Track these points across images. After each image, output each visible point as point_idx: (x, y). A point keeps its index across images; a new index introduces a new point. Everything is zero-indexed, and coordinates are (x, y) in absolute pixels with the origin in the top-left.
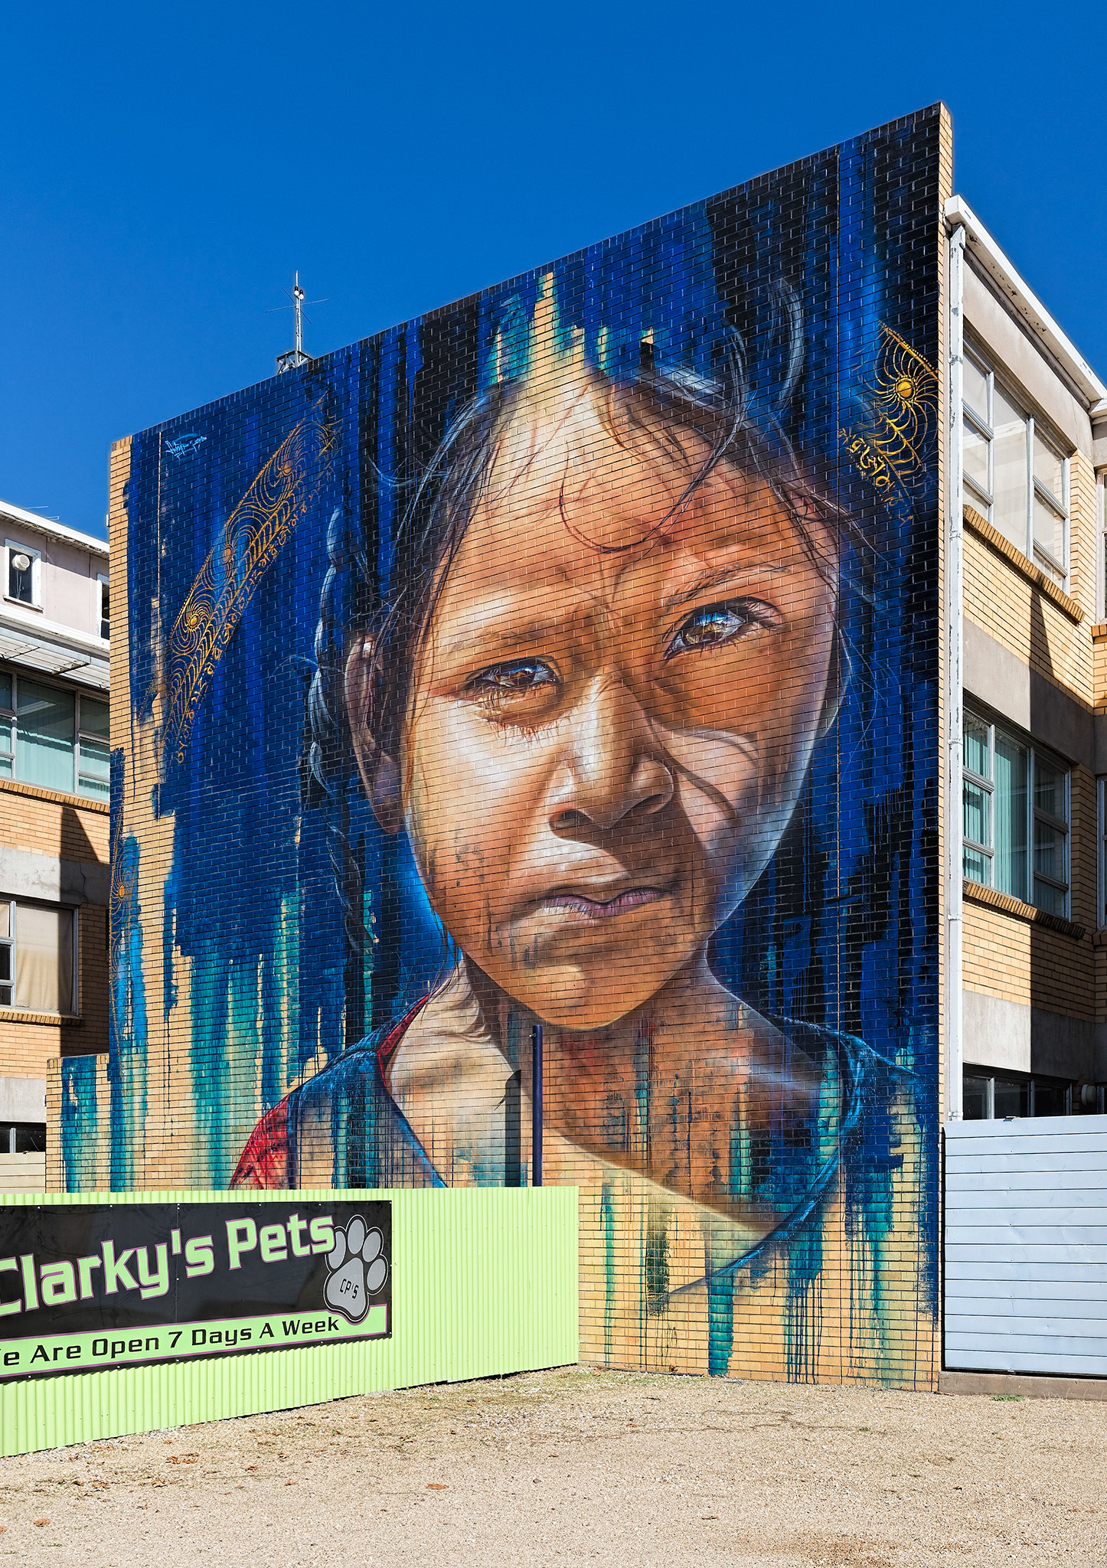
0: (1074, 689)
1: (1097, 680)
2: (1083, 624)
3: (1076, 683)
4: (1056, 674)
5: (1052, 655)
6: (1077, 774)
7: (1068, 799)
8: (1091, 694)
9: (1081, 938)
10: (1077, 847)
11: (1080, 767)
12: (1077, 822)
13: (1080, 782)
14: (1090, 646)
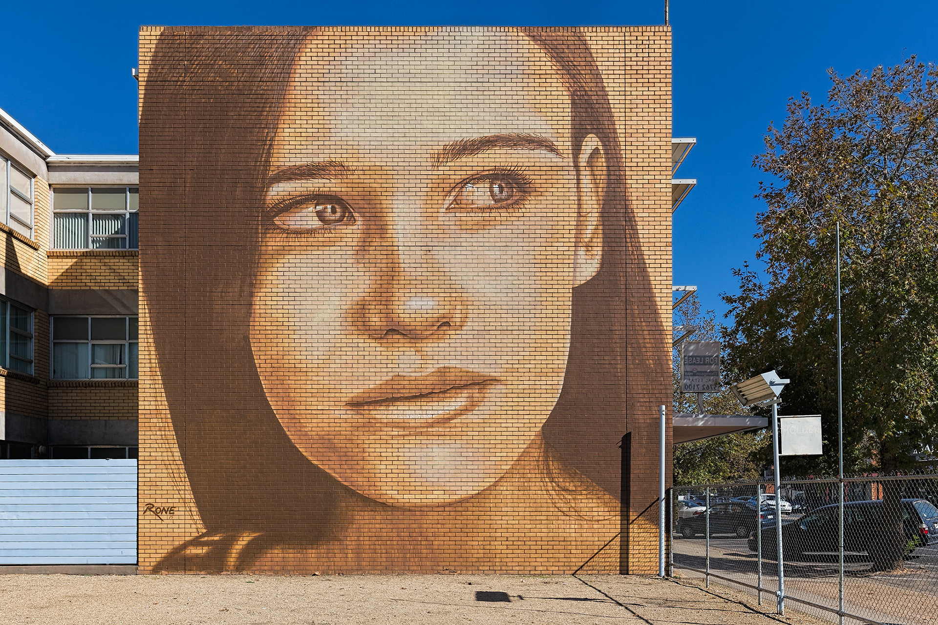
0: (35, 278)
1: (49, 274)
2: (40, 249)
3: (36, 275)
4: (22, 271)
5: (20, 263)
6: (37, 314)
7: (33, 324)
8: (46, 280)
9: (39, 383)
10: (37, 344)
11: (39, 310)
12: (37, 334)
13: (38, 317)
14: (46, 260)
